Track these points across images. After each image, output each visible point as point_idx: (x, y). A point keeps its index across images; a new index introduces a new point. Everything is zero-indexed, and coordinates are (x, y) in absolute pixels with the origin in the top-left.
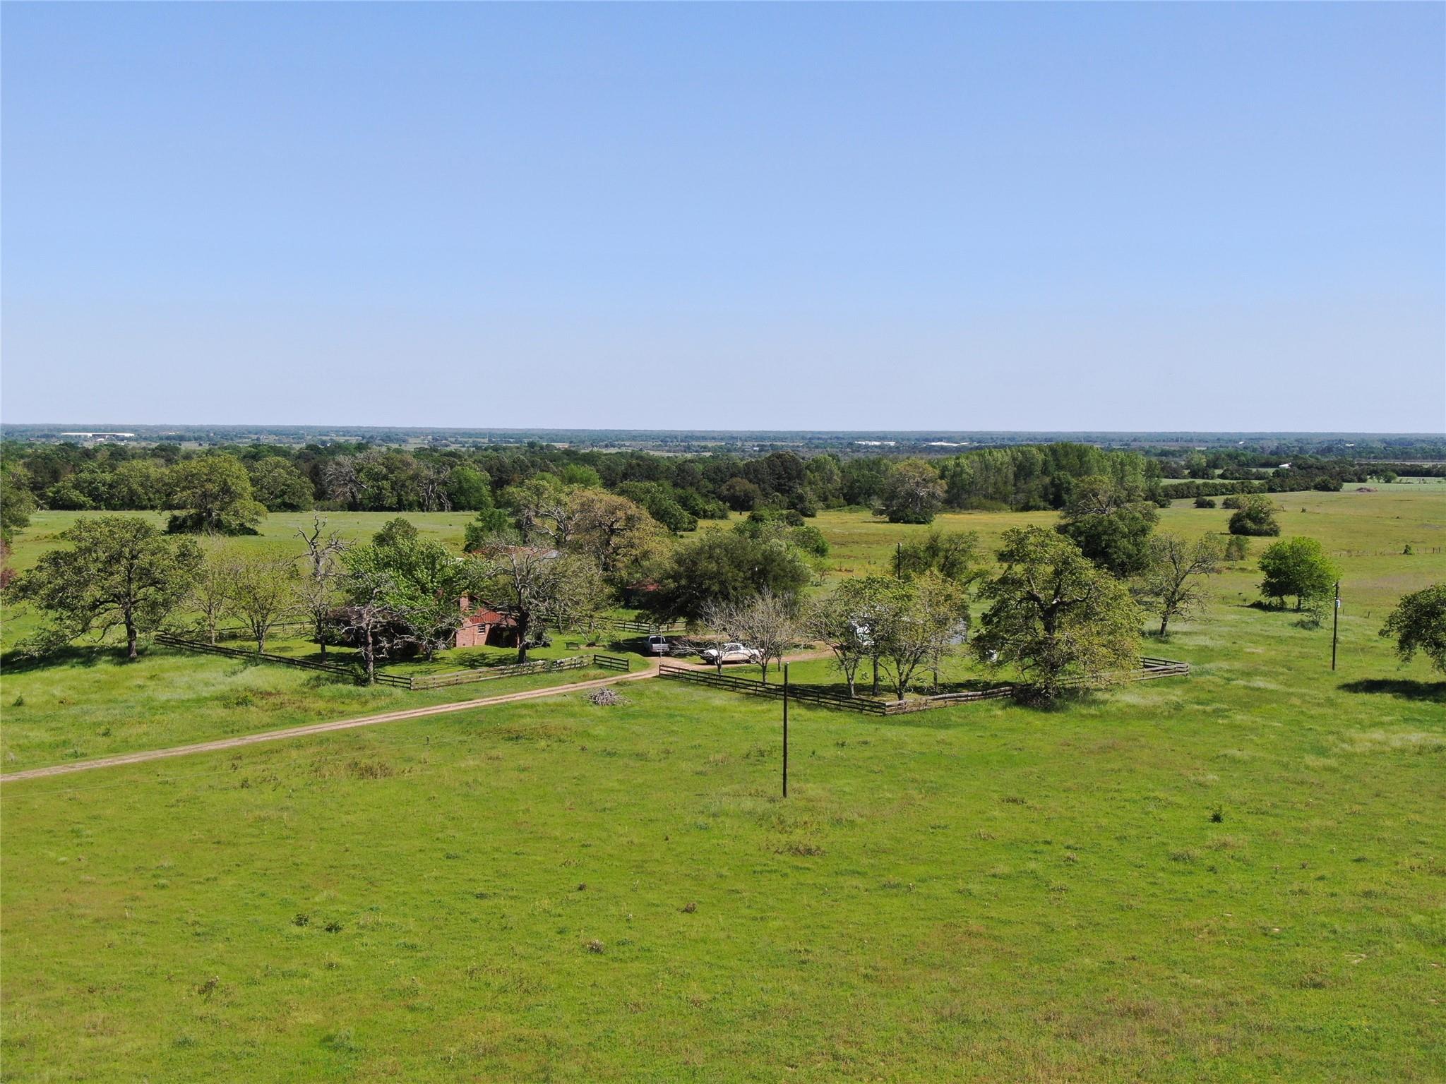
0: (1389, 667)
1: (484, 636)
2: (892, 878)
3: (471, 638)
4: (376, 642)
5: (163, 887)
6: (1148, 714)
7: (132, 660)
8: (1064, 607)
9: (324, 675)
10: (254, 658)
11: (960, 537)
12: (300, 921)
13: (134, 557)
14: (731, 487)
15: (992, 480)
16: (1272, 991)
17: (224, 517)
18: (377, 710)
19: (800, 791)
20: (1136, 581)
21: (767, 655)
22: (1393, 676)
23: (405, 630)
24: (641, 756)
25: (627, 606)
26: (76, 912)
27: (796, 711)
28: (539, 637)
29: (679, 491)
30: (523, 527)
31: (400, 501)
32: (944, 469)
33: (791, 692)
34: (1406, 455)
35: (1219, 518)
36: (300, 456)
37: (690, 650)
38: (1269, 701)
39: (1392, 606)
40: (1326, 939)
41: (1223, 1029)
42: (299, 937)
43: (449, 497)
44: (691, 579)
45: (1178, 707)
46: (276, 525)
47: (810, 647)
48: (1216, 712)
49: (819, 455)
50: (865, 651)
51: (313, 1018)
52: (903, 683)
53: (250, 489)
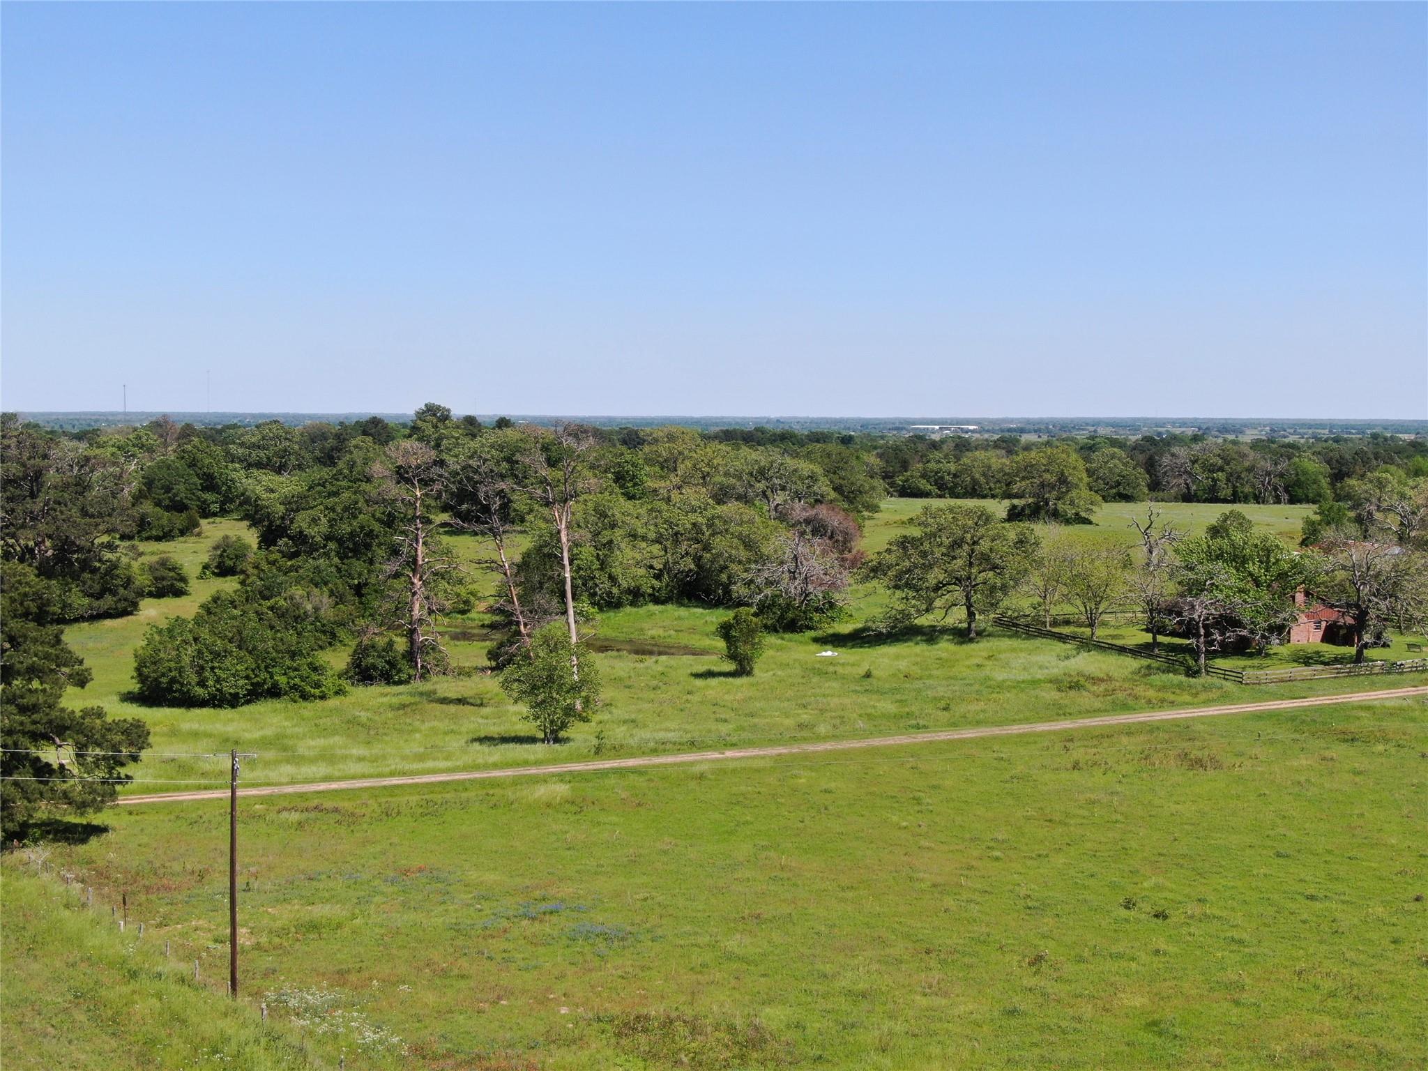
1: (1320, 633)
3: (1306, 635)
4: (1208, 634)
5: (997, 859)
7: (971, 640)
9: (1155, 664)
10: (1087, 644)
12: (1129, 905)
13: (975, 543)
17: (1060, 506)
18: (1208, 702)
23: (1237, 624)
26: (916, 875)
28: (1378, 636)
30: (1363, 522)
31: (1235, 494)
36: (1135, 447)
42: (1127, 920)
43: (1286, 490)
46: (1110, 515)
51: (1139, 1001)
53: (1086, 479)
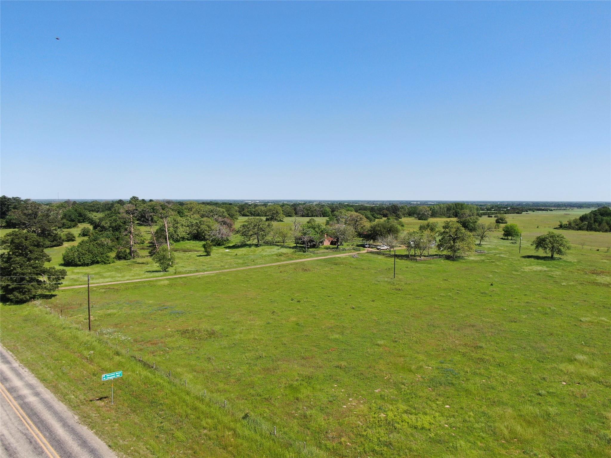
0: (534, 253)
1: (330, 243)
2: (418, 296)
3: (327, 243)
4: (307, 244)
5: (265, 292)
6: (476, 262)
7: (259, 247)
8: (458, 238)
9: (297, 250)
10: (283, 247)
11: (434, 223)
12: (292, 300)
13: (259, 225)
14: (383, 212)
15: (442, 211)
16: (504, 323)
17: (277, 218)
18: (308, 258)
19: (398, 277)
20: (474, 233)
21: (391, 248)
22: (533, 255)
23: (313, 241)
24: (363, 269)
25: (360, 237)
26: (247, 296)
27: (397, 260)
28: (341, 243)
29: (372, 213)
30: (338, 220)
31: (312, 215)
32: (431, 208)
33: (396, 256)
34: (538, 206)
35: (493, 220)
36: (292, 206)
37: (373, 246)
38: (504, 259)
39: (534, 239)
40: (518, 312)
41: (493, 330)
42: (292, 303)
43: (322, 214)
44: (374, 231)
45: (483, 261)
46: (287, 220)
47: (400, 246)
48: (492, 262)
49: (402, 205)
50: (412, 247)
51: (295, 319)
52: (421, 254)
53: (282, 212)
